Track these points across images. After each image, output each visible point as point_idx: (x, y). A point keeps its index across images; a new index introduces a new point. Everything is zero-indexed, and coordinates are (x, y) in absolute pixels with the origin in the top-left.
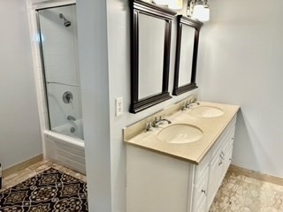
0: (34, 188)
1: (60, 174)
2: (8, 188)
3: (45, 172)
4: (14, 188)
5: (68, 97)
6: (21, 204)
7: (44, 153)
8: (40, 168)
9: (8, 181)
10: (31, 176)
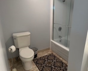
0: (46, 60)
1: (55, 57)
2: (39, 57)
3: (50, 54)
4: (40, 58)
5: (60, 29)
6: (42, 65)
7: (50, 47)
8: (48, 52)
9: (39, 54)
10: (46, 55)
